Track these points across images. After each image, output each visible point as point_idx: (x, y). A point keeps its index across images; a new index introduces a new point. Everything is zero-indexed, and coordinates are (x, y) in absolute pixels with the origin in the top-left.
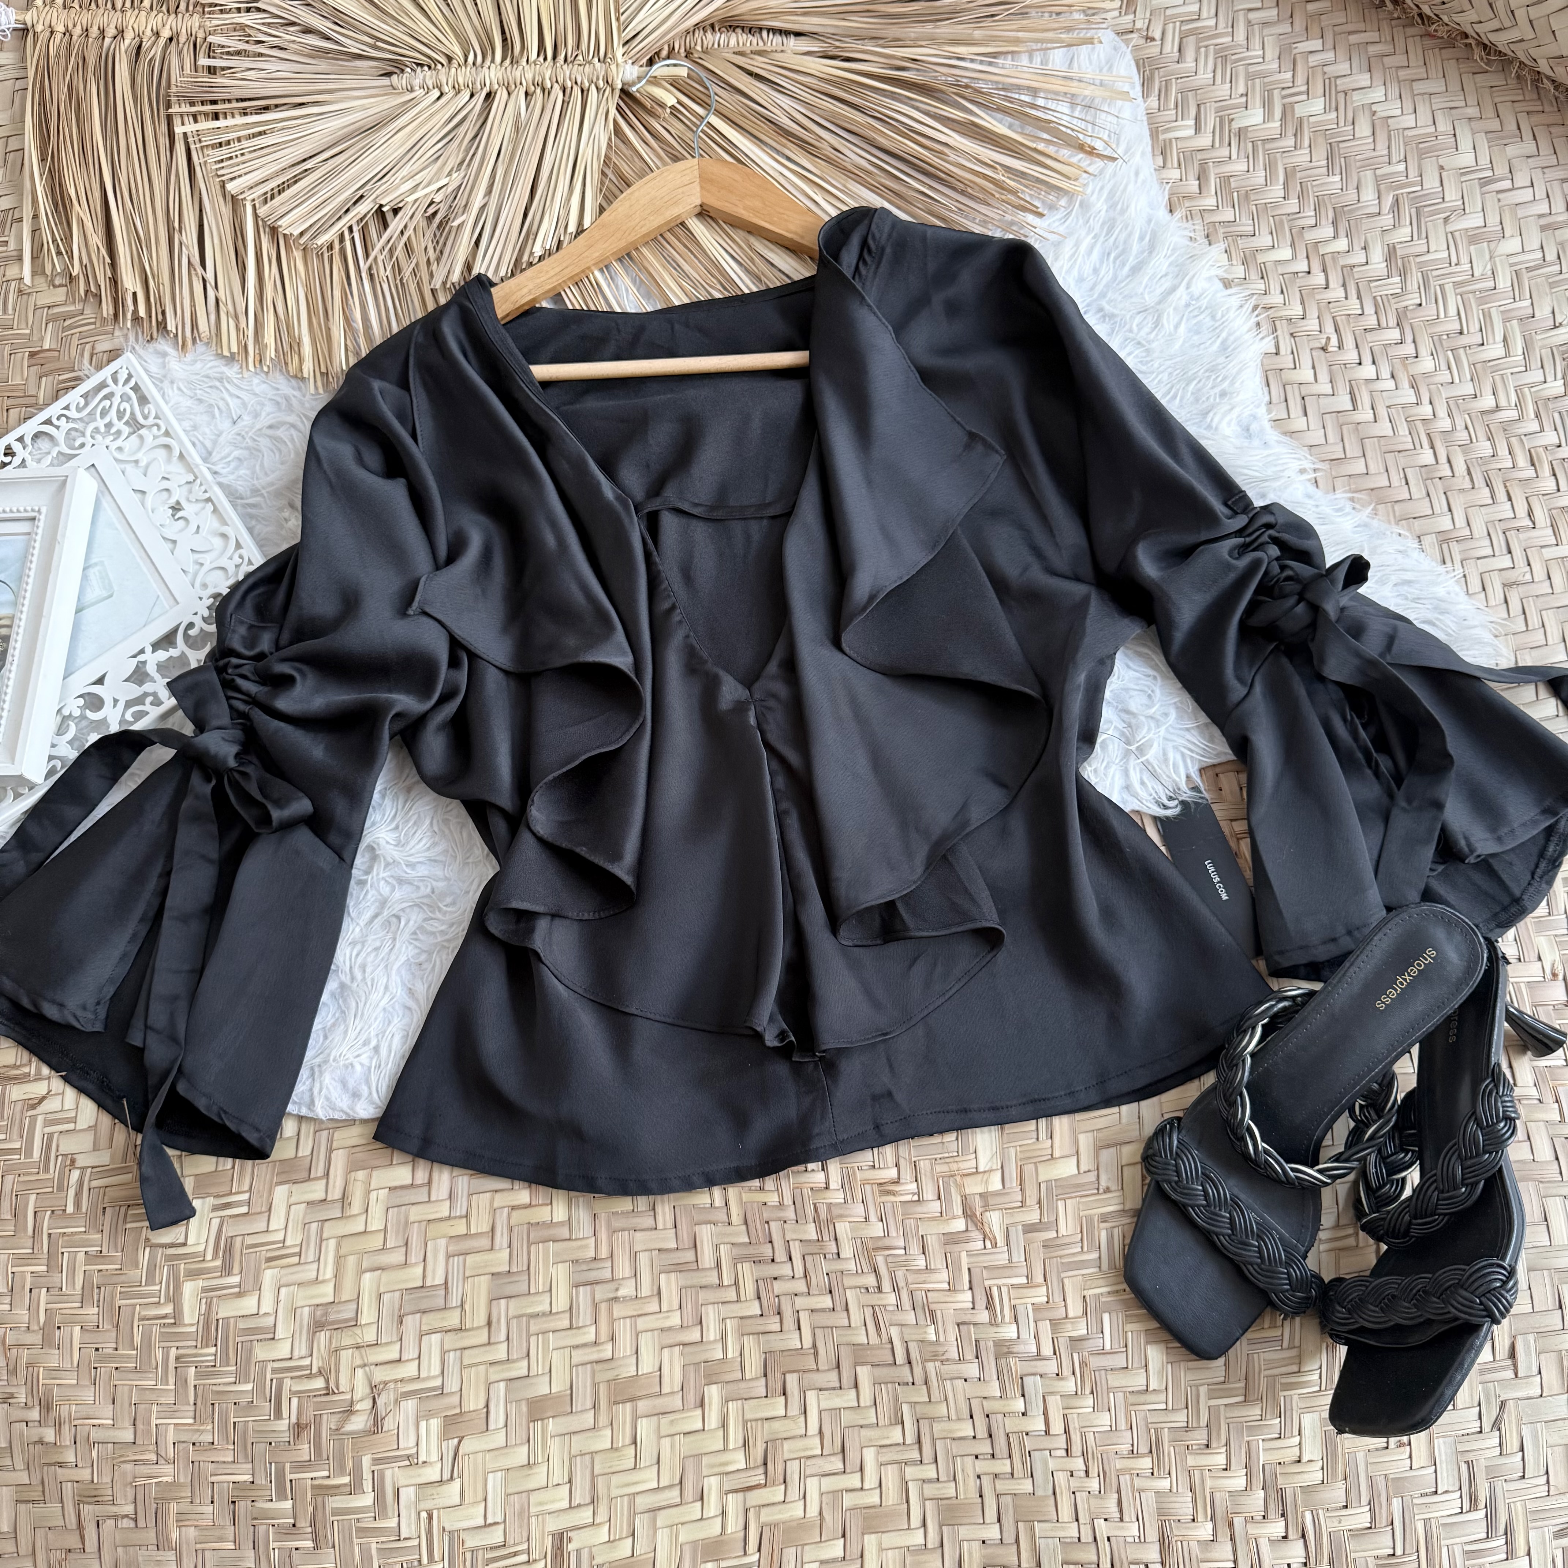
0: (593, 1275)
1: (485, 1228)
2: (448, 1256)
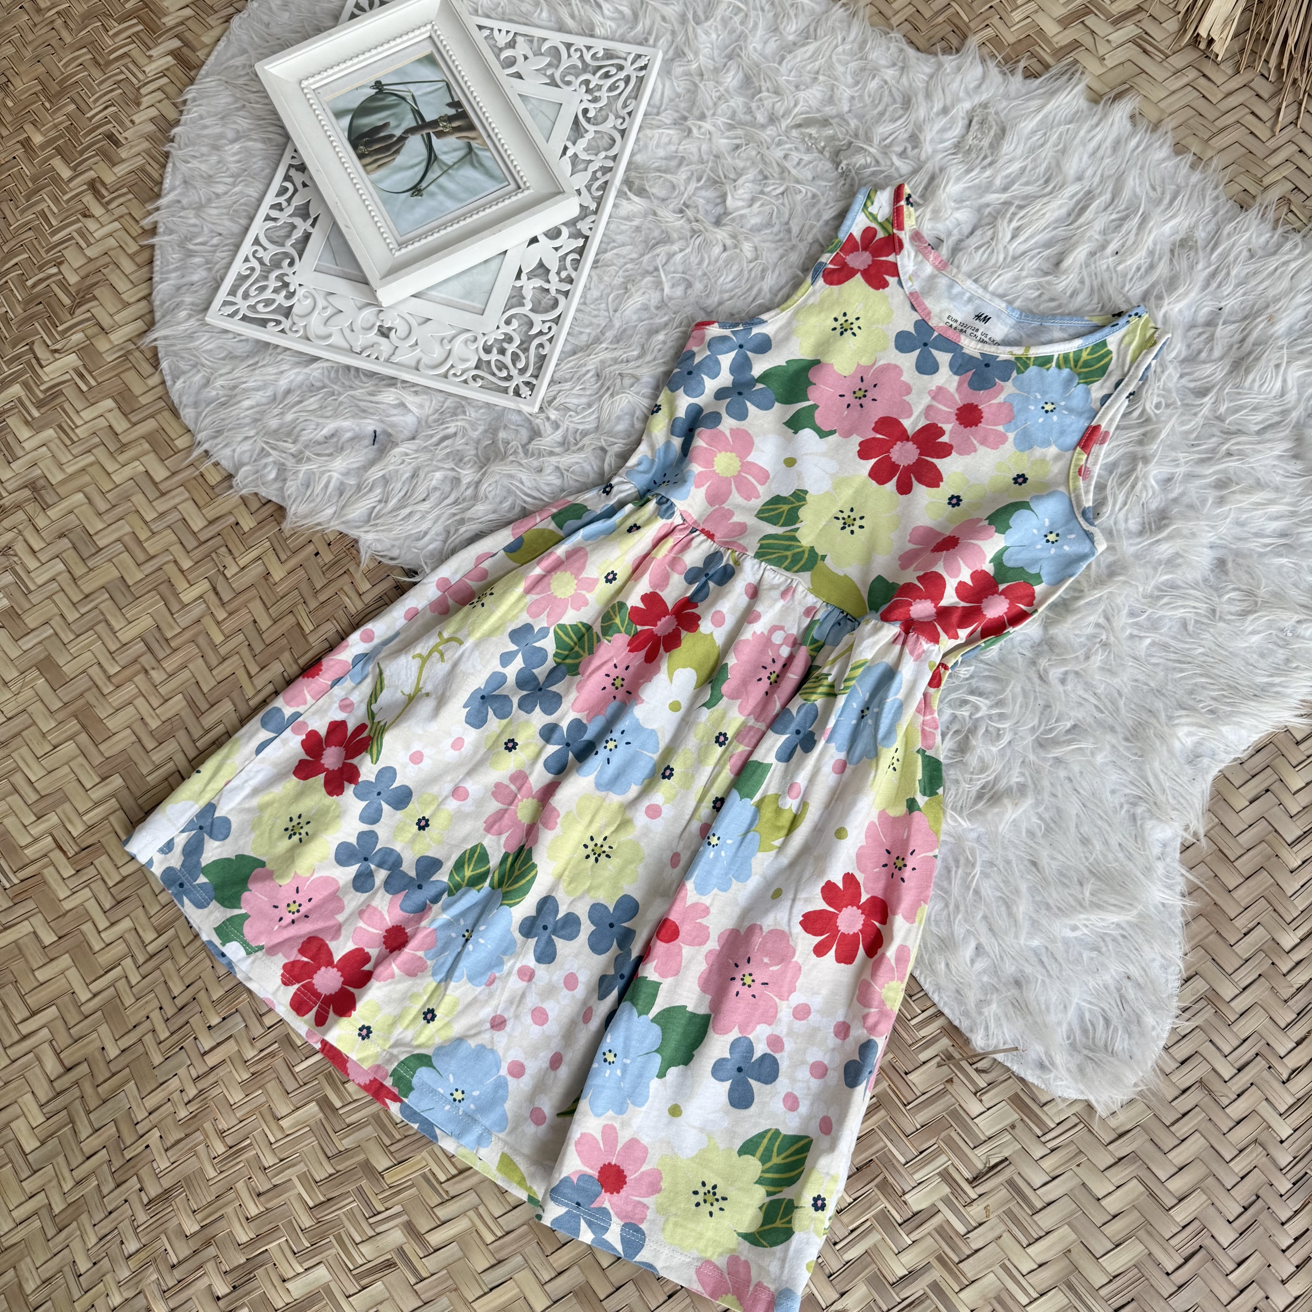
0: (155, 646)
1: (152, 552)
2: (118, 540)
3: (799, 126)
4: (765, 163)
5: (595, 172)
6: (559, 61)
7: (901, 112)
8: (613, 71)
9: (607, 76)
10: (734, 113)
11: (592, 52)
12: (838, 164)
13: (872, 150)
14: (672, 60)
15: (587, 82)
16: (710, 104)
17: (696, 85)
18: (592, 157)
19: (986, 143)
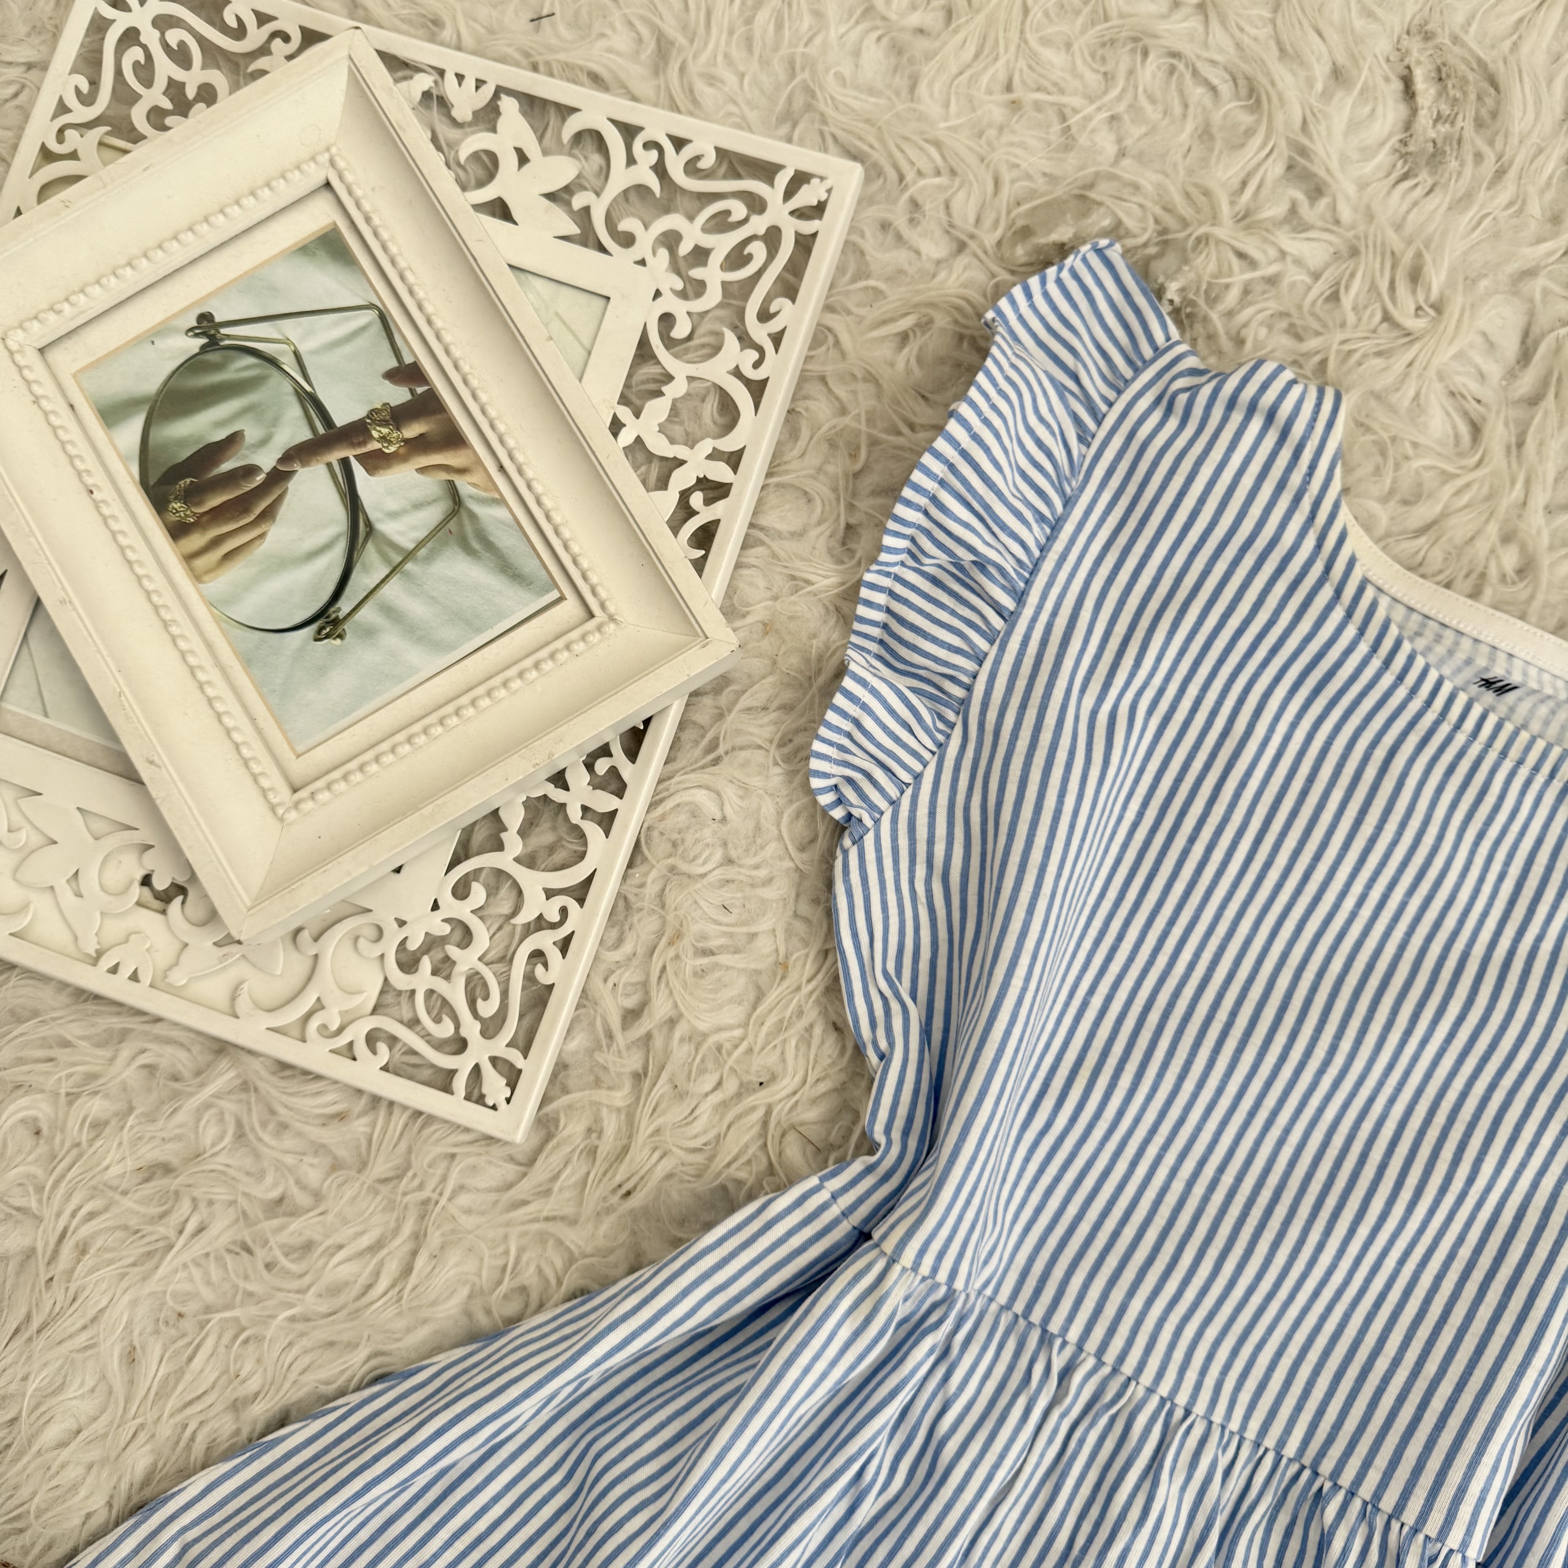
3: (1026, 232)
7: (1247, 119)
13: (1223, 233)
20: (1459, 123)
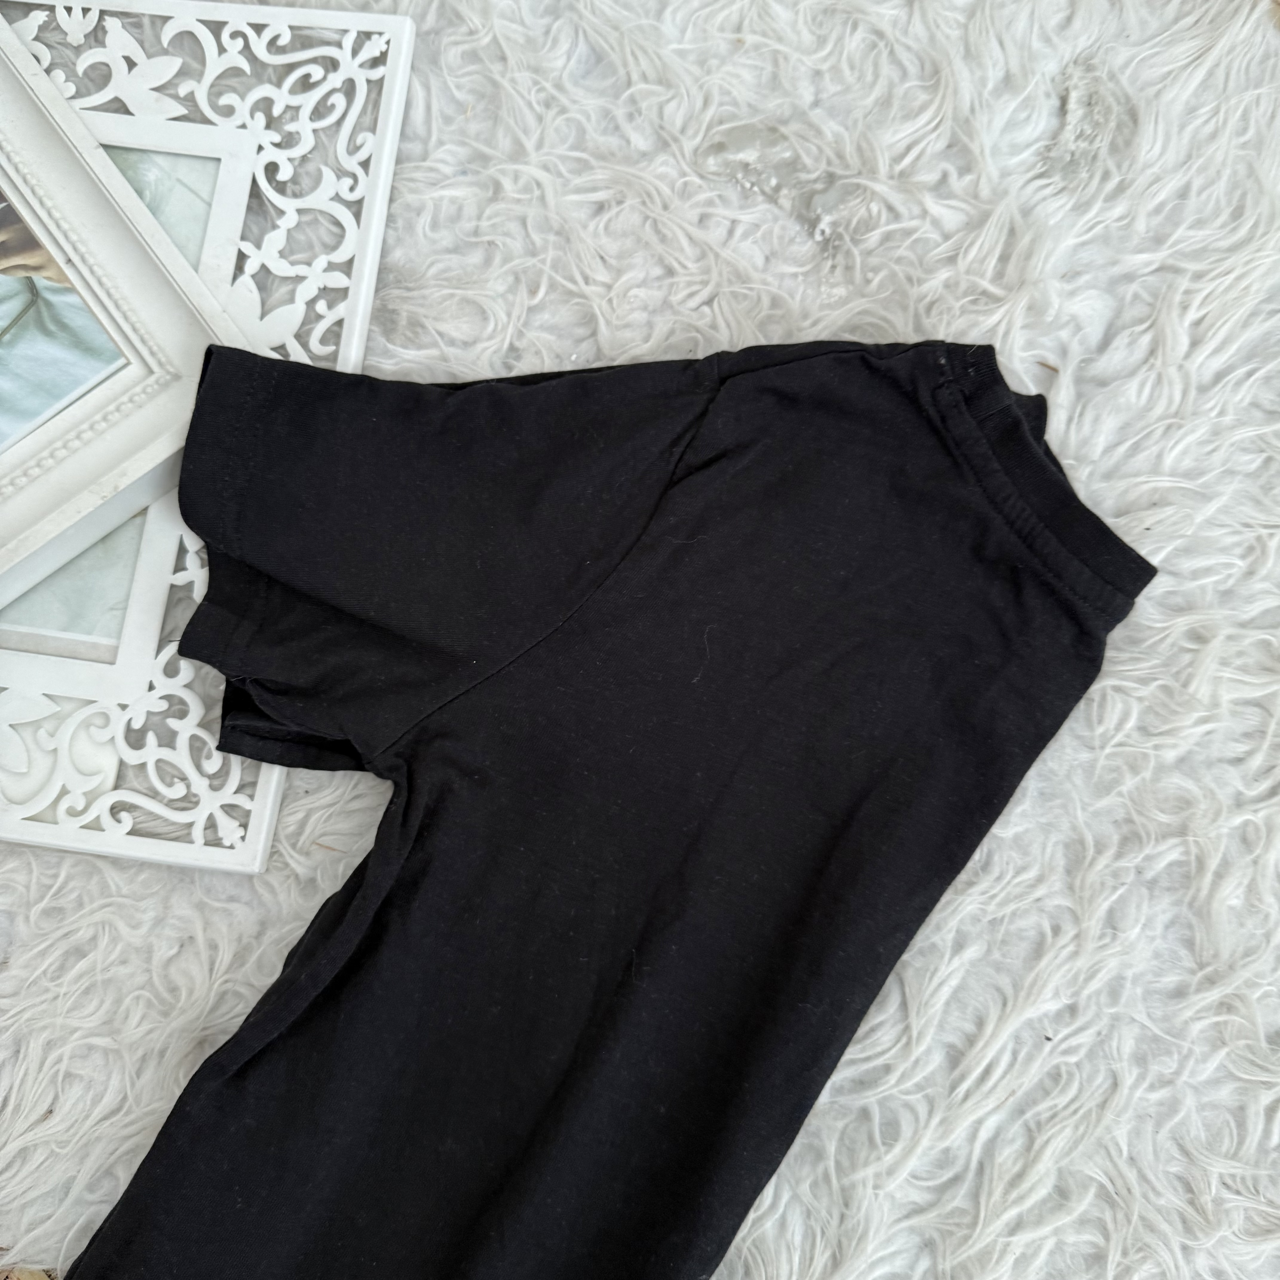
3: (719, 148)
4: (663, 239)
5: (311, 304)
6: (203, 62)
7: (923, 97)
8: (317, 72)
9: (306, 84)
10: (582, 131)
11: (267, 35)
12: (812, 224)
13: (879, 188)
14: (437, 32)
15: (266, 104)
16: (531, 120)
17: (495, 84)
18: (301, 270)
19: (1102, 144)
20: (1096, 144)
